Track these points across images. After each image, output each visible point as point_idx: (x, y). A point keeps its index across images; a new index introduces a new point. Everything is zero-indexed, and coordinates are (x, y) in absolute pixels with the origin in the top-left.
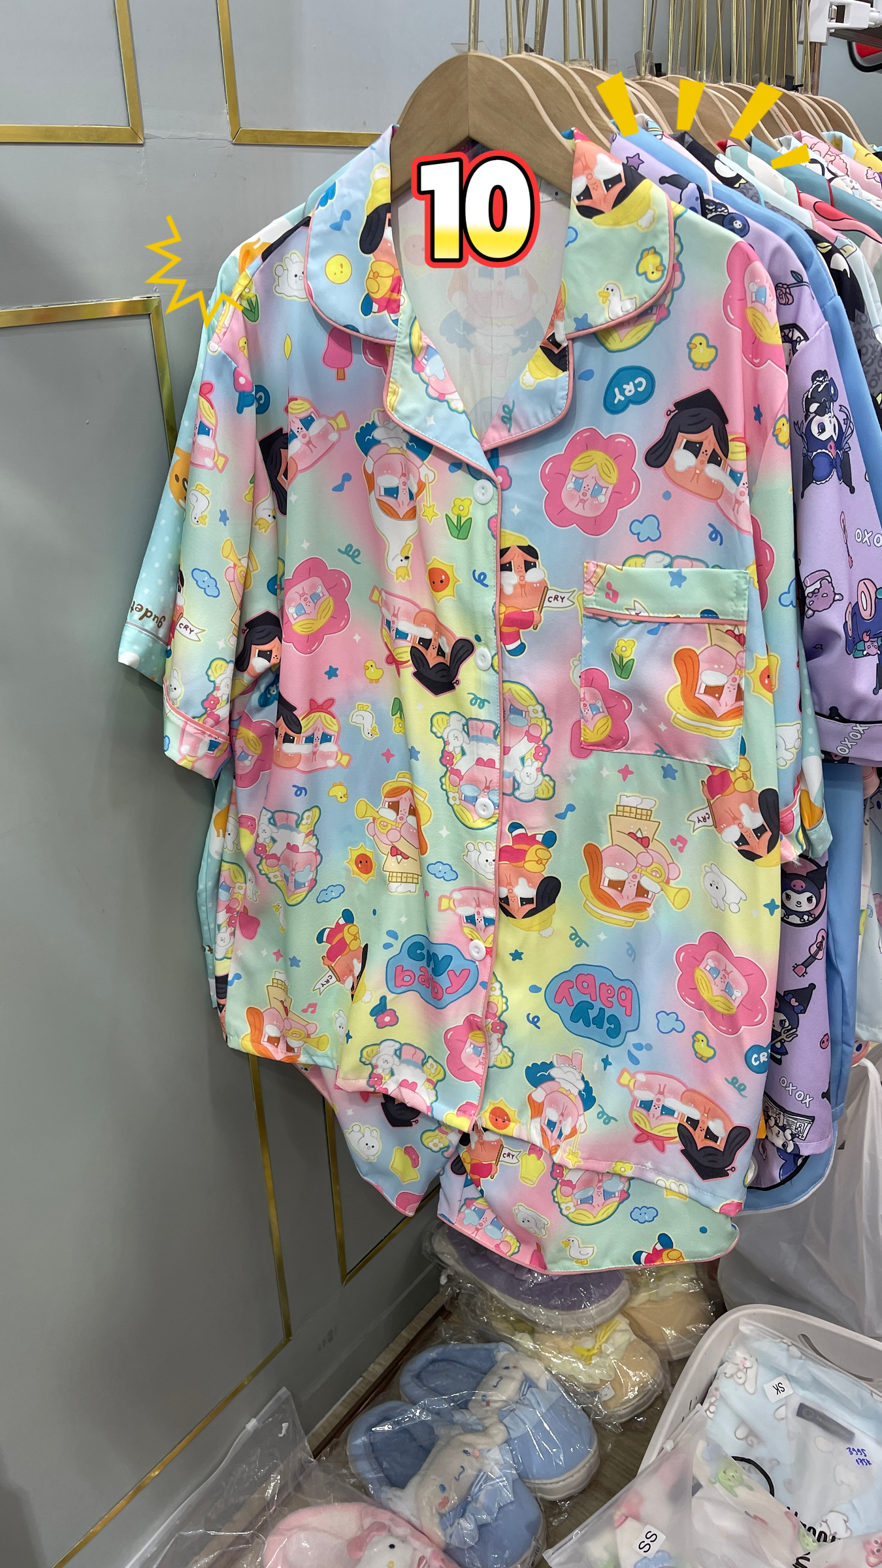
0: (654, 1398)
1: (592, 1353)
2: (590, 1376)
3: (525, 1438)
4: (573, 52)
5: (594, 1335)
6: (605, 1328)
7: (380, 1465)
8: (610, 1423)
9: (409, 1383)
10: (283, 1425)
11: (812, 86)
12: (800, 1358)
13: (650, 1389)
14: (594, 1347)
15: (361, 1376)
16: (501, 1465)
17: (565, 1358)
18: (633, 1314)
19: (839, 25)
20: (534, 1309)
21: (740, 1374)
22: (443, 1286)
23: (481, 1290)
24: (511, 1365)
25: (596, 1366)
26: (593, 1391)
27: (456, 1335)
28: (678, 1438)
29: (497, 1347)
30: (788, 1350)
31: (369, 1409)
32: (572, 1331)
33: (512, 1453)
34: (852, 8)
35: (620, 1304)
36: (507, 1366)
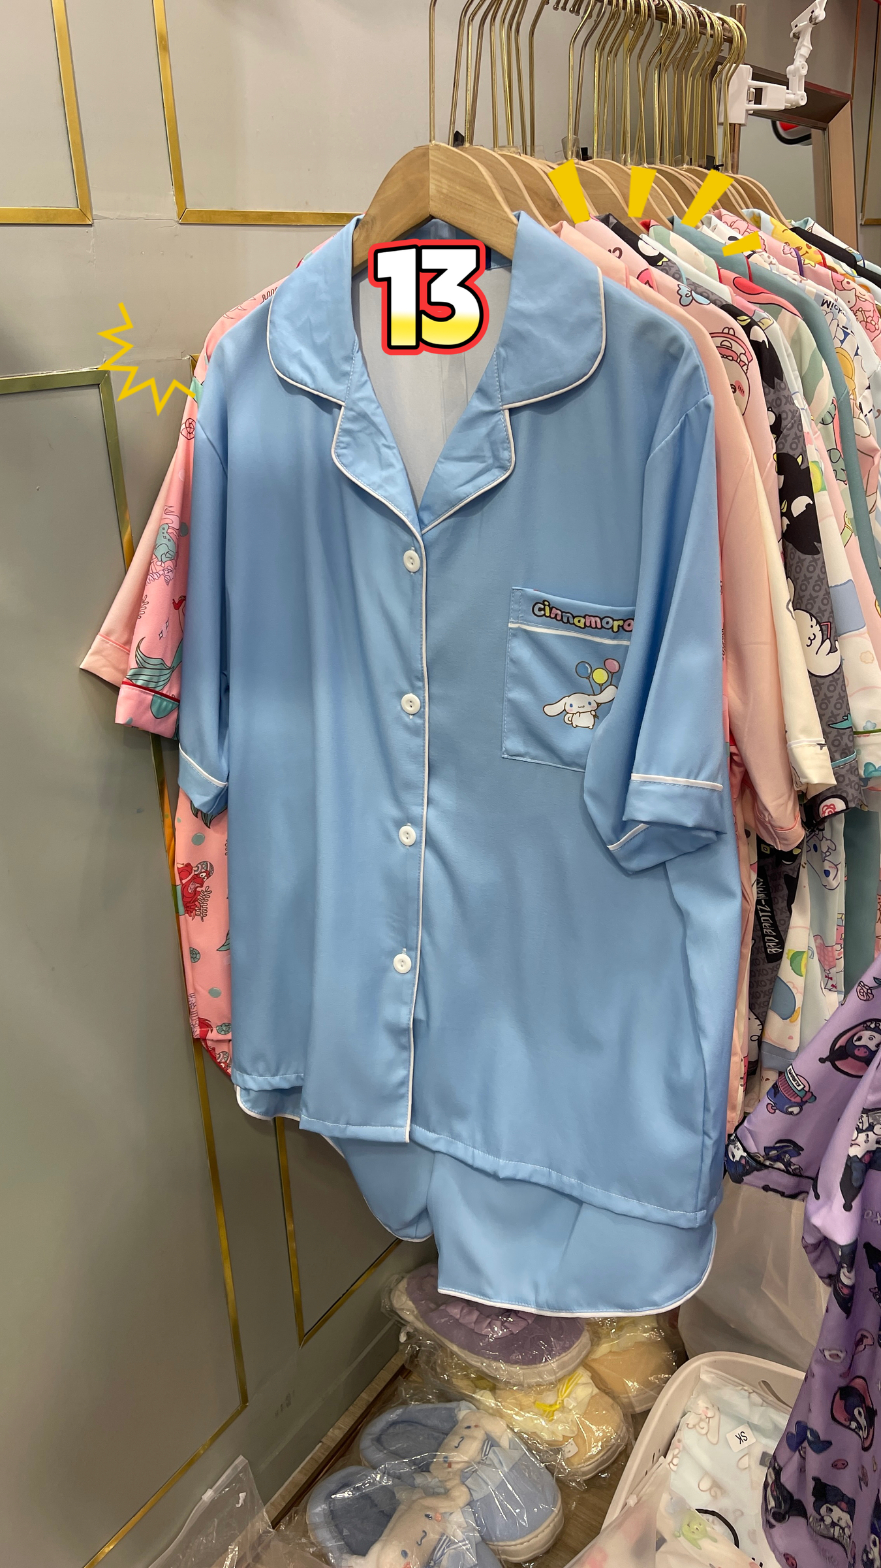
0: (618, 1453)
1: (553, 1409)
2: (553, 1433)
3: (488, 1499)
4: (502, 139)
5: (556, 1389)
6: (567, 1381)
7: (341, 1533)
8: (575, 1481)
9: (369, 1447)
10: (241, 1495)
11: (732, 165)
12: (762, 1406)
13: (614, 1444)
14: (557, 1402)
15: (321, 1442)
16: (463, 1528)
17: (527, 1415)
18: (595, 1365)
19: (758, 107)
20: (494, 1365)
21: (703, 1424)
22: (402, 1343)
23: (442, 1346)
24: (473, 1424)
25: (559, 1421)
26: (556, 1448)
27: (415, 1395)
28: (642, 1493)
29: (459, 1406)
30: (750, 1397)
31: (329, 1476)
32: (533, 1386)
33: (475, 1515)
34: (769, 90)
35: (582, 1357)
36: (468, 1425)
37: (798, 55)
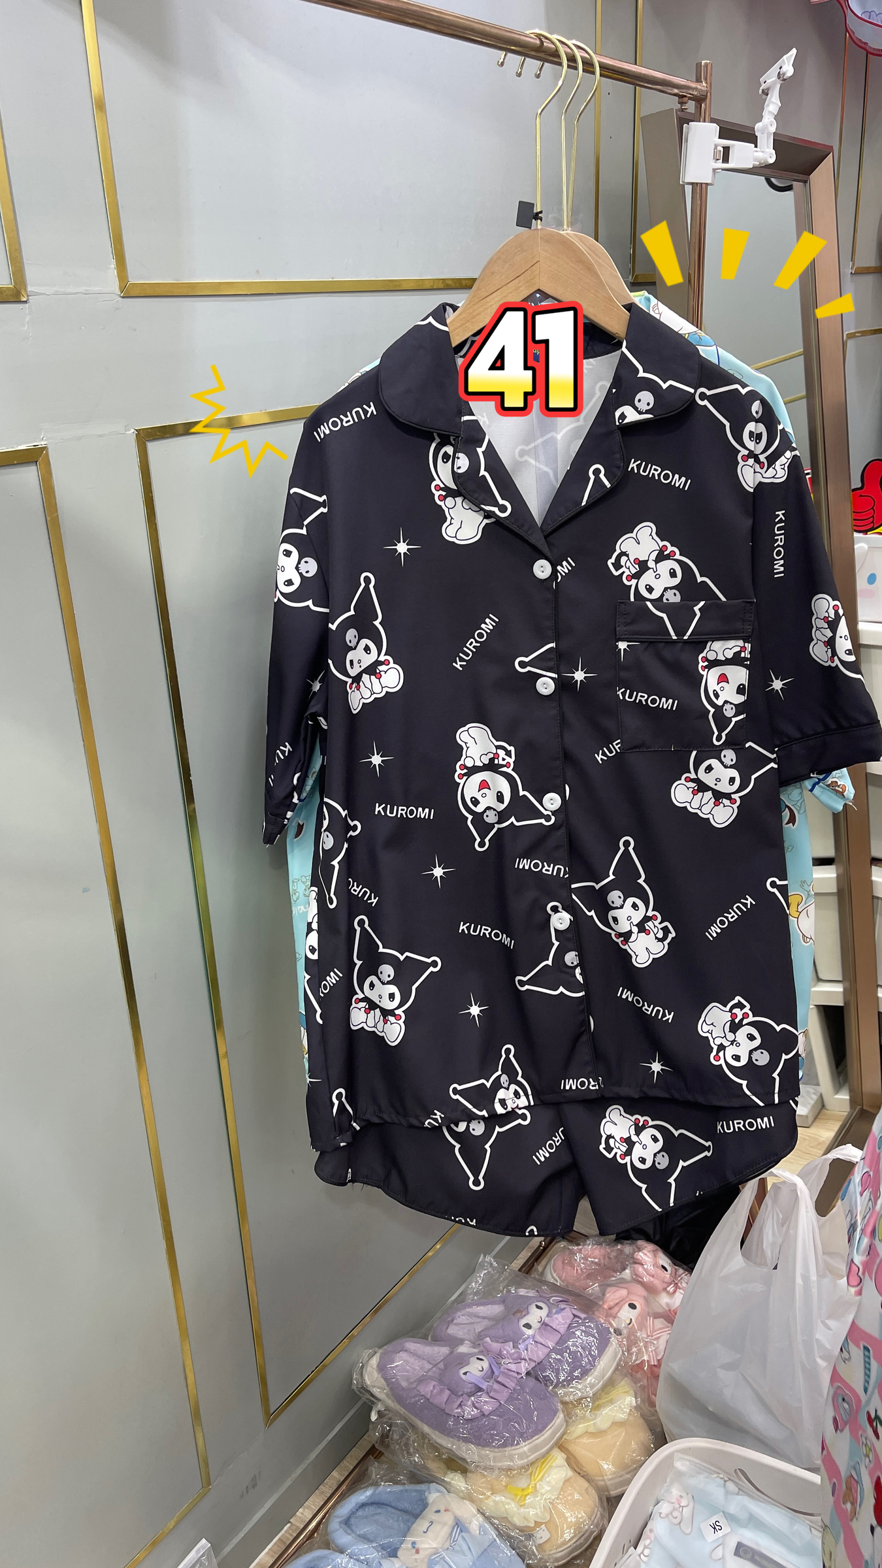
0: (592, 1538)
1: (526, 1493)
2: (525, 1518)
5: (529, 1473)
6: (540, 1464)
9: (337, 1530)
12: (738, 1494)
13: (587, 1530)
14: (529, 1485)
15: (289, 1522)
18: (572, 1448)
19: (726, 166)
20: (464, 1446)
21: (676, 1514)
22: (373, 1422)
23: (413, 1426)
24: (442, 1509)
25: (530, 1506)
26: (527, 1534)
29: (429, 1488)
30: (725, 1485)
31: (296, 1558)
32: (504, 1470)
34: (736, 148)
35: (555, 1439)
36: (438, 1509)
37: (767, 112)
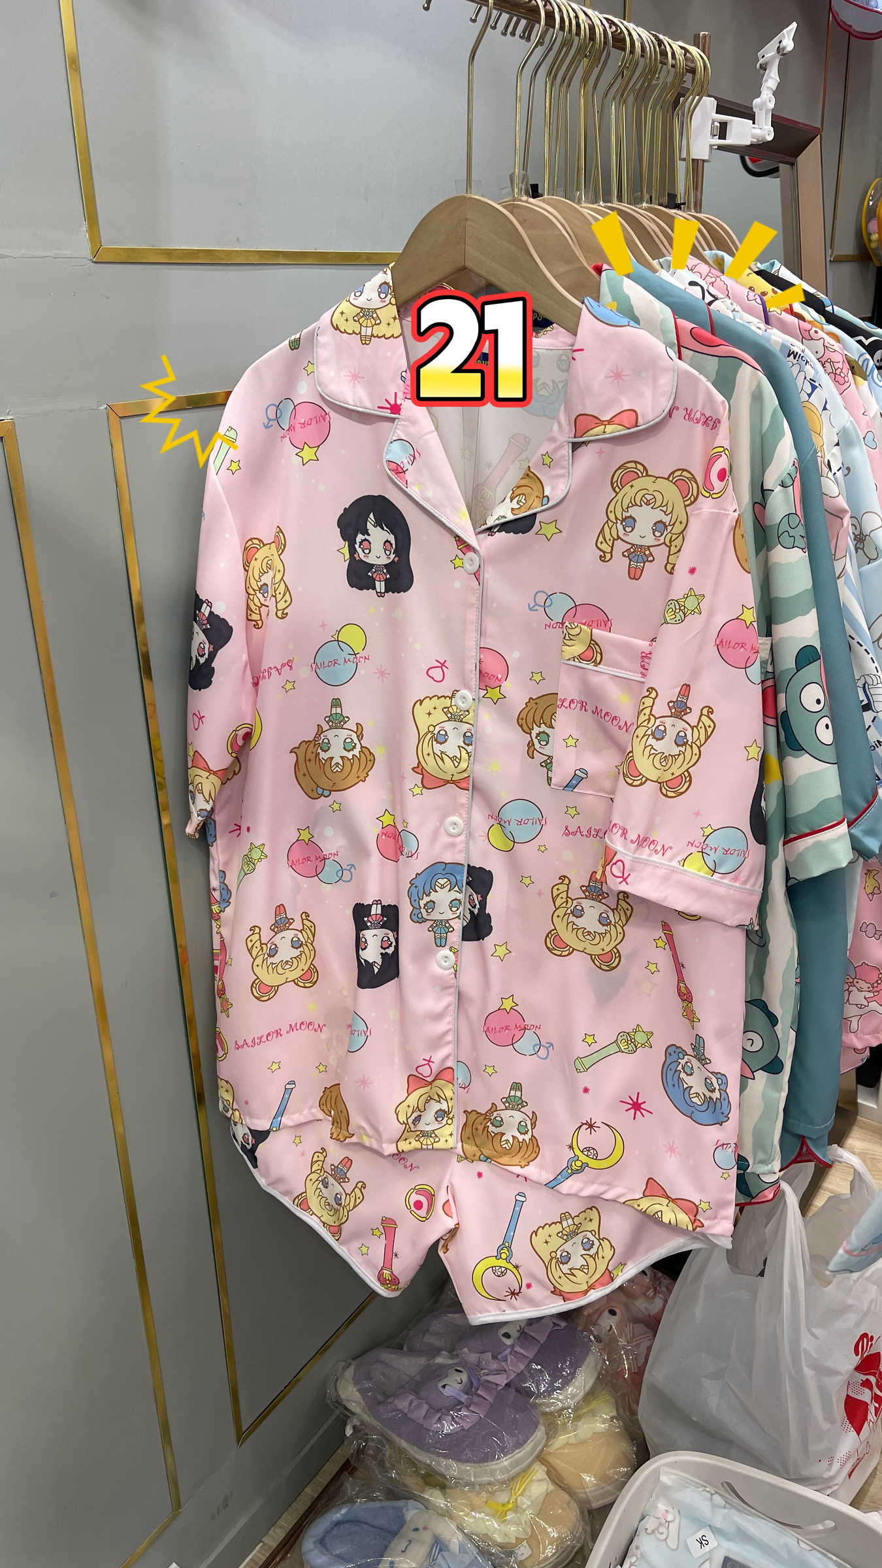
5: (510, 1487)
6: (520, 1478)
9: (312, 1550)
11: (695, 203)
12: (724, 1507)
13: (569, 1546)
14: (509, 1501)
15: (262, 1542)
17: (478, 1515)
18: (551, 1459)
19: (722, 142)
20: (445, 1462)
21: (662, 1529)
24: (421, 1527)
25: (512, 1522)
26: (509, 1551)
27: (363, 1492)
30: (711, 1498)
34: (734, 124)
35: (536, 1452)
36: (417, 1527)
37: (765, 88)
